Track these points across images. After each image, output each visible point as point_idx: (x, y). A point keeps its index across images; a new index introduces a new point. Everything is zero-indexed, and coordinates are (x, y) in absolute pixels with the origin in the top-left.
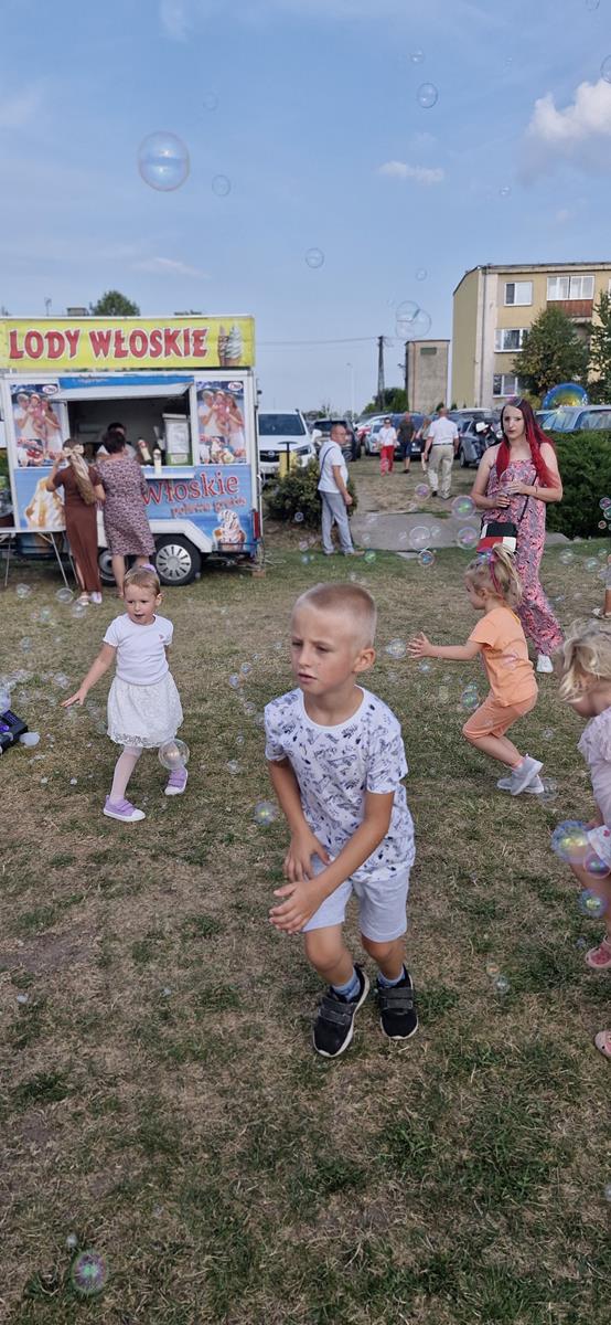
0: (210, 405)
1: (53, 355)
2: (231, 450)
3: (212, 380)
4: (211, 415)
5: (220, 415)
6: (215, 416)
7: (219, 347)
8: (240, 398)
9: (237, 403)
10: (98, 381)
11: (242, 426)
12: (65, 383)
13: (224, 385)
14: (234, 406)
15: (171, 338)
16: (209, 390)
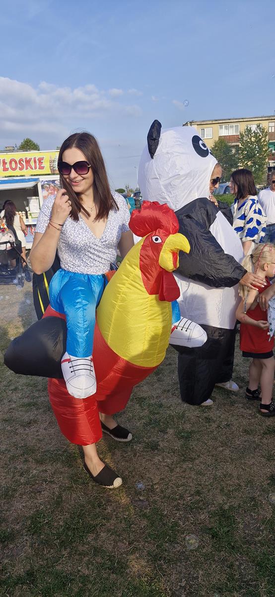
3: (48, 180)
4: (48, 195)
7: (50, 164)
13: (53, 181)
15: (28, 162)
16: (46, 184)
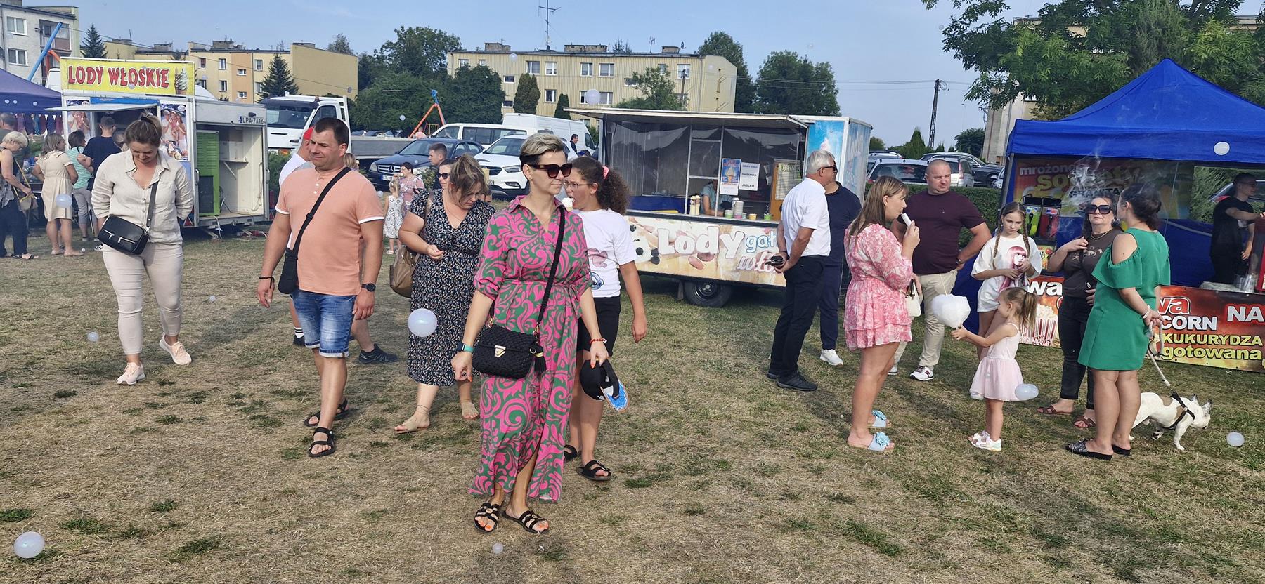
0: (168, 120)
1: (90, 82)
2: (180, 151)
3: (170, 103)
4: (168, 126)
5: (173, 127)
6: (170, 127)
7: (176, 81)
8: (184, 116)
9: (183, 119)
10: (110, 100)
11: (186, 135)
12: (94, 100)
13: (176, 107)
14: (181, 121)
15: (150, 74)
16: (167, 109)
